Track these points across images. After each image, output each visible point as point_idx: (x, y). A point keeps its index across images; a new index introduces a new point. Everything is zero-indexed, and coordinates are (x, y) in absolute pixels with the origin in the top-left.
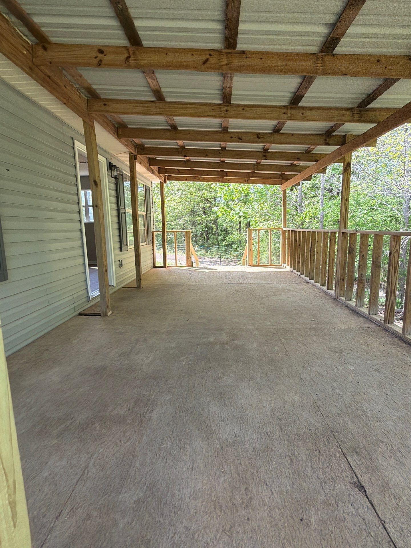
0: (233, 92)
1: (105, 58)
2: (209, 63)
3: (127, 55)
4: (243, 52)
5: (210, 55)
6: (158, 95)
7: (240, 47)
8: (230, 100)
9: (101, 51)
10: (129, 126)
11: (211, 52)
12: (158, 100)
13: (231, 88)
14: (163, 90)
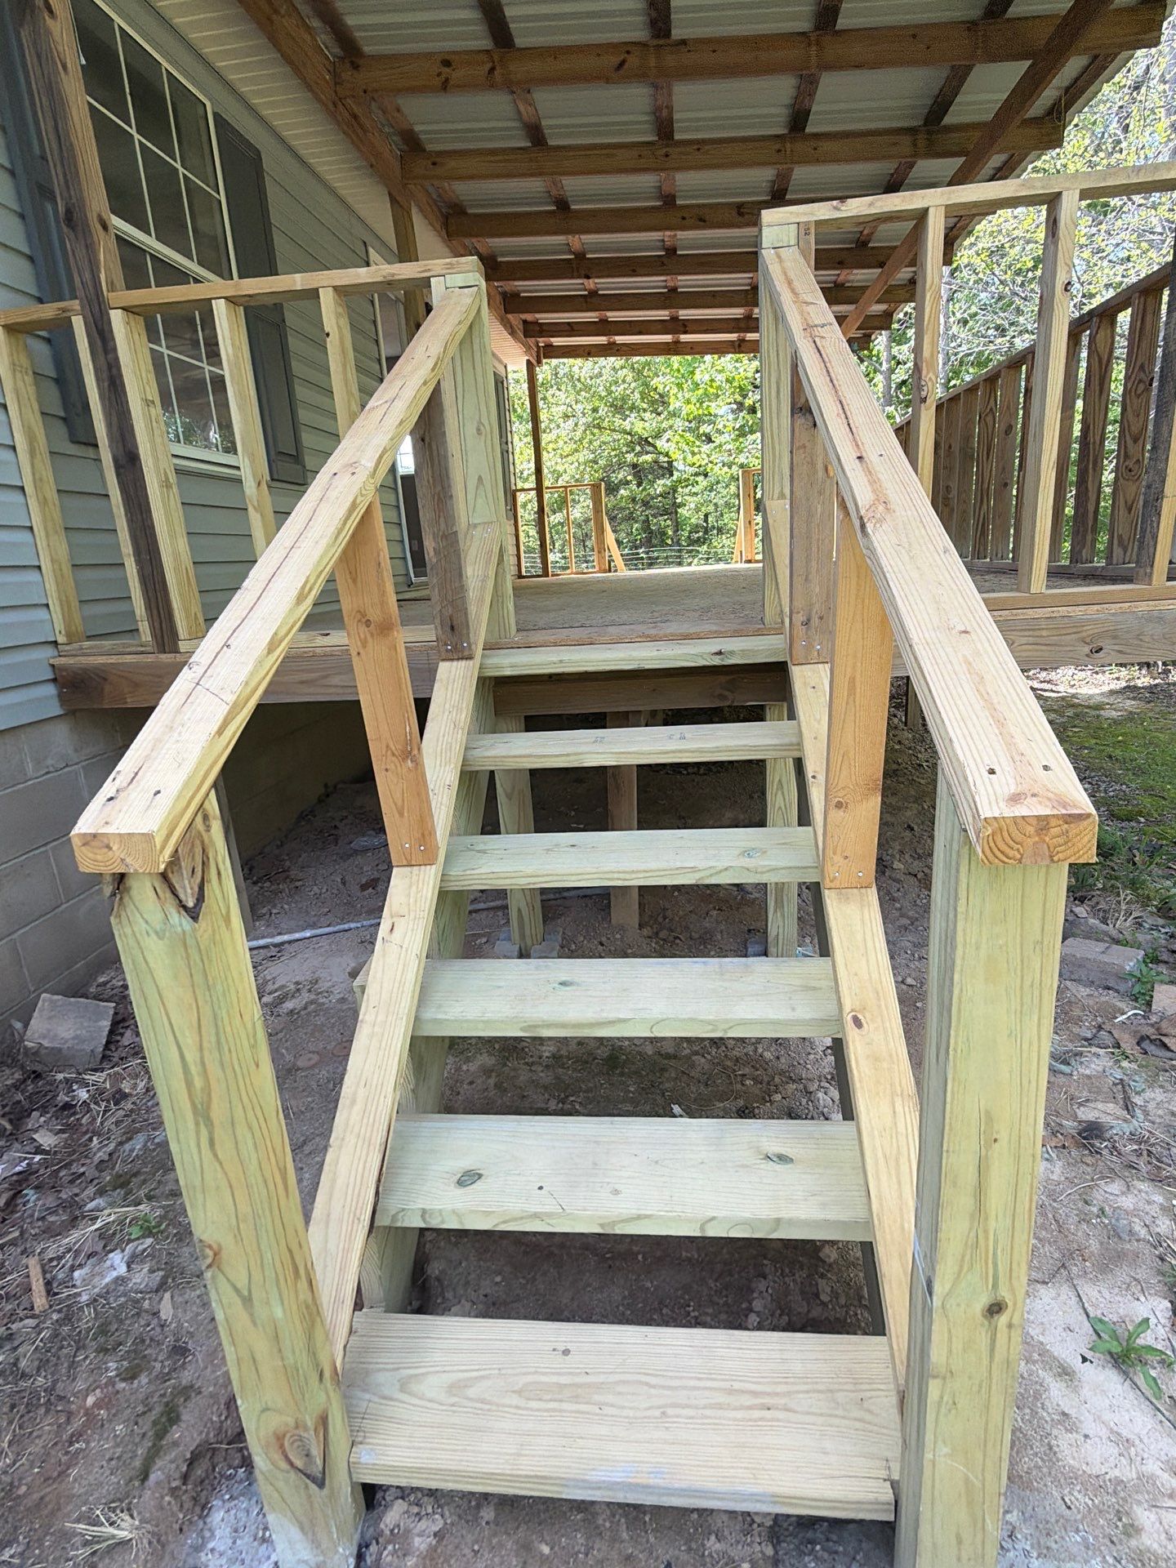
0: (676, 116)
1: (455, 75)
2: (626, 66)
3: (489, 66)
4: (684, 42)
5: (628, 52)
6: (536, 134)
7: (677, 33)
8: (672, 132)
9: (447, 63)
10: (470, 211)
11: (628, 47)
12: (534, 145)
13: (670, 108)
14: (543, 123)
